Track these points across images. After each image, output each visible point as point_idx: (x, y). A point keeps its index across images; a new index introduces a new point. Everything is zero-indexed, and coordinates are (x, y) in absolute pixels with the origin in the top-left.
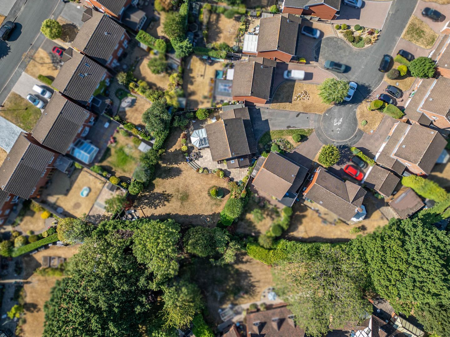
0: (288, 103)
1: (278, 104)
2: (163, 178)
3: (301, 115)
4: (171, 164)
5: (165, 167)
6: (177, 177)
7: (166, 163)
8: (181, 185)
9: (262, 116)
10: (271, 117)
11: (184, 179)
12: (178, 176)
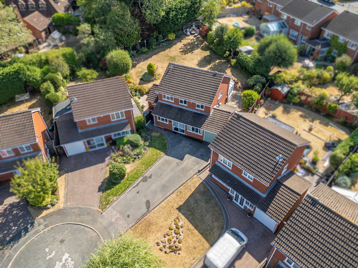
0: (181, 203)
1: (193, 190)
3: (144, 210)
4: (215, 65)
5: (215, 61)
7: (218, 63)
9: (193, 158)
10: (181, 166)
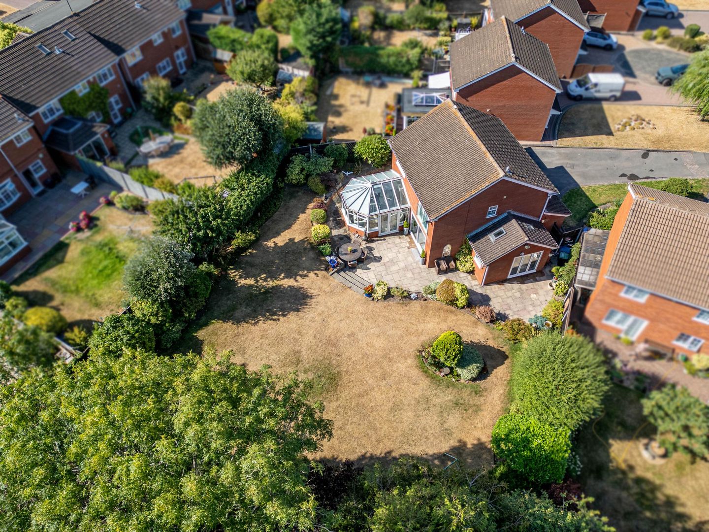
2: (238, 321)
4: (273, 276)
5: (251, 286)
6: (292, 316)
7: (255, 277)
8: (308, 340)
10: (570, 162)
11: (319, 319)
12: (298, 310)
